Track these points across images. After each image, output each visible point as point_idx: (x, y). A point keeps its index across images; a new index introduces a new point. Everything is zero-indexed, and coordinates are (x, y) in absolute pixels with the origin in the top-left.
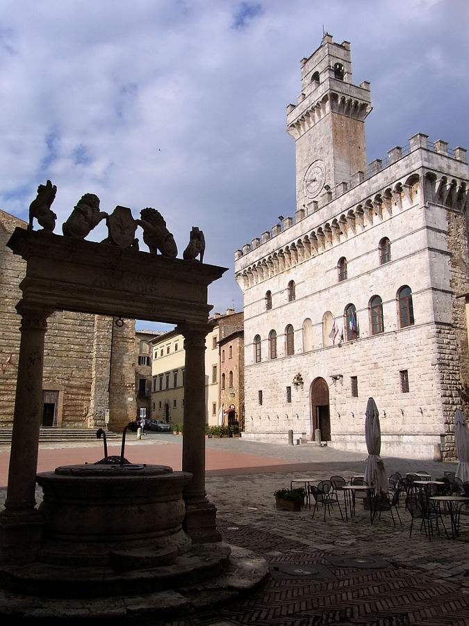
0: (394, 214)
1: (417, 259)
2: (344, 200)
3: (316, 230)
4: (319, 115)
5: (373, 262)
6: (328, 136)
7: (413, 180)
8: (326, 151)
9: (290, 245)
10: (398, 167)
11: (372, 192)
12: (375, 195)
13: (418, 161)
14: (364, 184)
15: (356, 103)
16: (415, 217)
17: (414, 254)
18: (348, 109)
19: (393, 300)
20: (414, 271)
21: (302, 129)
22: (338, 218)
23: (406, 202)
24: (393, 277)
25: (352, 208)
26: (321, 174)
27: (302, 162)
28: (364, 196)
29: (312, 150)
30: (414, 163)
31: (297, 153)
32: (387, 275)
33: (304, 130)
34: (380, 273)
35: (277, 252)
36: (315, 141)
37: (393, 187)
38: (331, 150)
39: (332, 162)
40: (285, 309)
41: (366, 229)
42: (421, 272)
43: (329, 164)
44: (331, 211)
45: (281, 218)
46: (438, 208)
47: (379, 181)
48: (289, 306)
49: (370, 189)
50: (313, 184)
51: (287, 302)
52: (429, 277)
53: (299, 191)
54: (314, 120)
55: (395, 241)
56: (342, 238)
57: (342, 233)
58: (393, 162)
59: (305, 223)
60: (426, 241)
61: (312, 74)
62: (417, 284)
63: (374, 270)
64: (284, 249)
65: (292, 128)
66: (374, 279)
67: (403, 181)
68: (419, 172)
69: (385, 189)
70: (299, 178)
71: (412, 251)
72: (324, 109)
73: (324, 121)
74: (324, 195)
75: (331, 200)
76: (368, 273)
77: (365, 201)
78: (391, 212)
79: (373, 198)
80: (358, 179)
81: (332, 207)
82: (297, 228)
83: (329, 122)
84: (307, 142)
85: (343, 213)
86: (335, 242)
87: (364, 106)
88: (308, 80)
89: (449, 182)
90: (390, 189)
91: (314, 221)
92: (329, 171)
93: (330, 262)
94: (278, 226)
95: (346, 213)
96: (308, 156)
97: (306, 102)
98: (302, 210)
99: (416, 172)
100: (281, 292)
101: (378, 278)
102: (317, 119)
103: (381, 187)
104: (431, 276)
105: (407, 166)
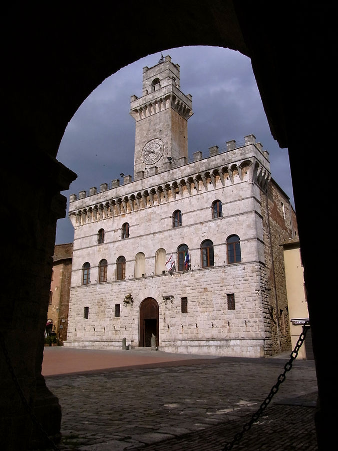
0: (226, 185)
1: (245, 217)
2: (185, 169)
3: (156, 188)
4: (160, 108)
5: (206, 216)
6: (167, 123)
7: (246, 164)
8: (166, 133)
9: (129, 196)
10: (234, 154)
11: (210, 167)
12: (213, 170)
13: (251, 152)
14: (204, 161)
15: (185, 106)
16: (244, 189)
17: (243, 214)
18: (180, 109)
19: (224, 244)
20: (242, 225)
21: (143, 114)
22: (178, 182)
23: (236, 179)
24: (224, 228)
25: (192, 176)
26: (159, 148)
27: (141, 137)
28: (203, 169)
29: (152, 131)
30: (248, 153)
31: (137, 131)
32: (218, 226)
33: (145, 116)
34: (212, 224)
35: (116, 200)
36: (155, 124)
37: (230, 166)
38: (170, 133)
39: (170, 142)
40: (117, 244)
41: (200, 192)
42: (248, 226)
43: (167, 143)
44: (172, 175)
45: (122, 175)
46: (257, 186)
47: (217, 161)
48: (122, 242)
49: (209, 165)
50: (151, 155)
51: (121, 239)
52: (255, 230)
53: (137, 158)
54: (155, 110)
55: (226, 203)
56: (178, 197)
57: (178, 193)
58: (230, 150)
59: (146, 182)
60: (253, 206)
61: (153, 79)
62: (244, 234)
63: (207, 222)
64: (123, 198)
65: (134, 112)
66: (207, 228)
67: (238, 164)
68: (252, 160)
69: (222, 167)
70: (137, 149)
71: (241, 212)
72: (165, 105)
73: (164, 113)
74: (166, 163)
75: (171, 168)
76: (202, 223)
77: (204, 173)
78: (223, 184)
79: (211, 172)
80: (199, 157)
81: (173, 173)
82: (138, 184)
83: (169, 114)
84: (147, 125)
85: (183, 179)
86: (171, 199)
87: (189, 110)
88: (149, 82)
89: (263, 171)
90: (227, 168)
91: (155, 181)
92: (167, 148)
93: (166, 212)
94: (118, 181)
95: (186, 179)
96: (147, 134)
97: (150, 97)
98: (143, 172)
99: (249, 159)
100: (115, 231)
101: (210, 227)
102: (158, 110)
103: (219, 165)
104: (256, 230)
105: (241, 154)
